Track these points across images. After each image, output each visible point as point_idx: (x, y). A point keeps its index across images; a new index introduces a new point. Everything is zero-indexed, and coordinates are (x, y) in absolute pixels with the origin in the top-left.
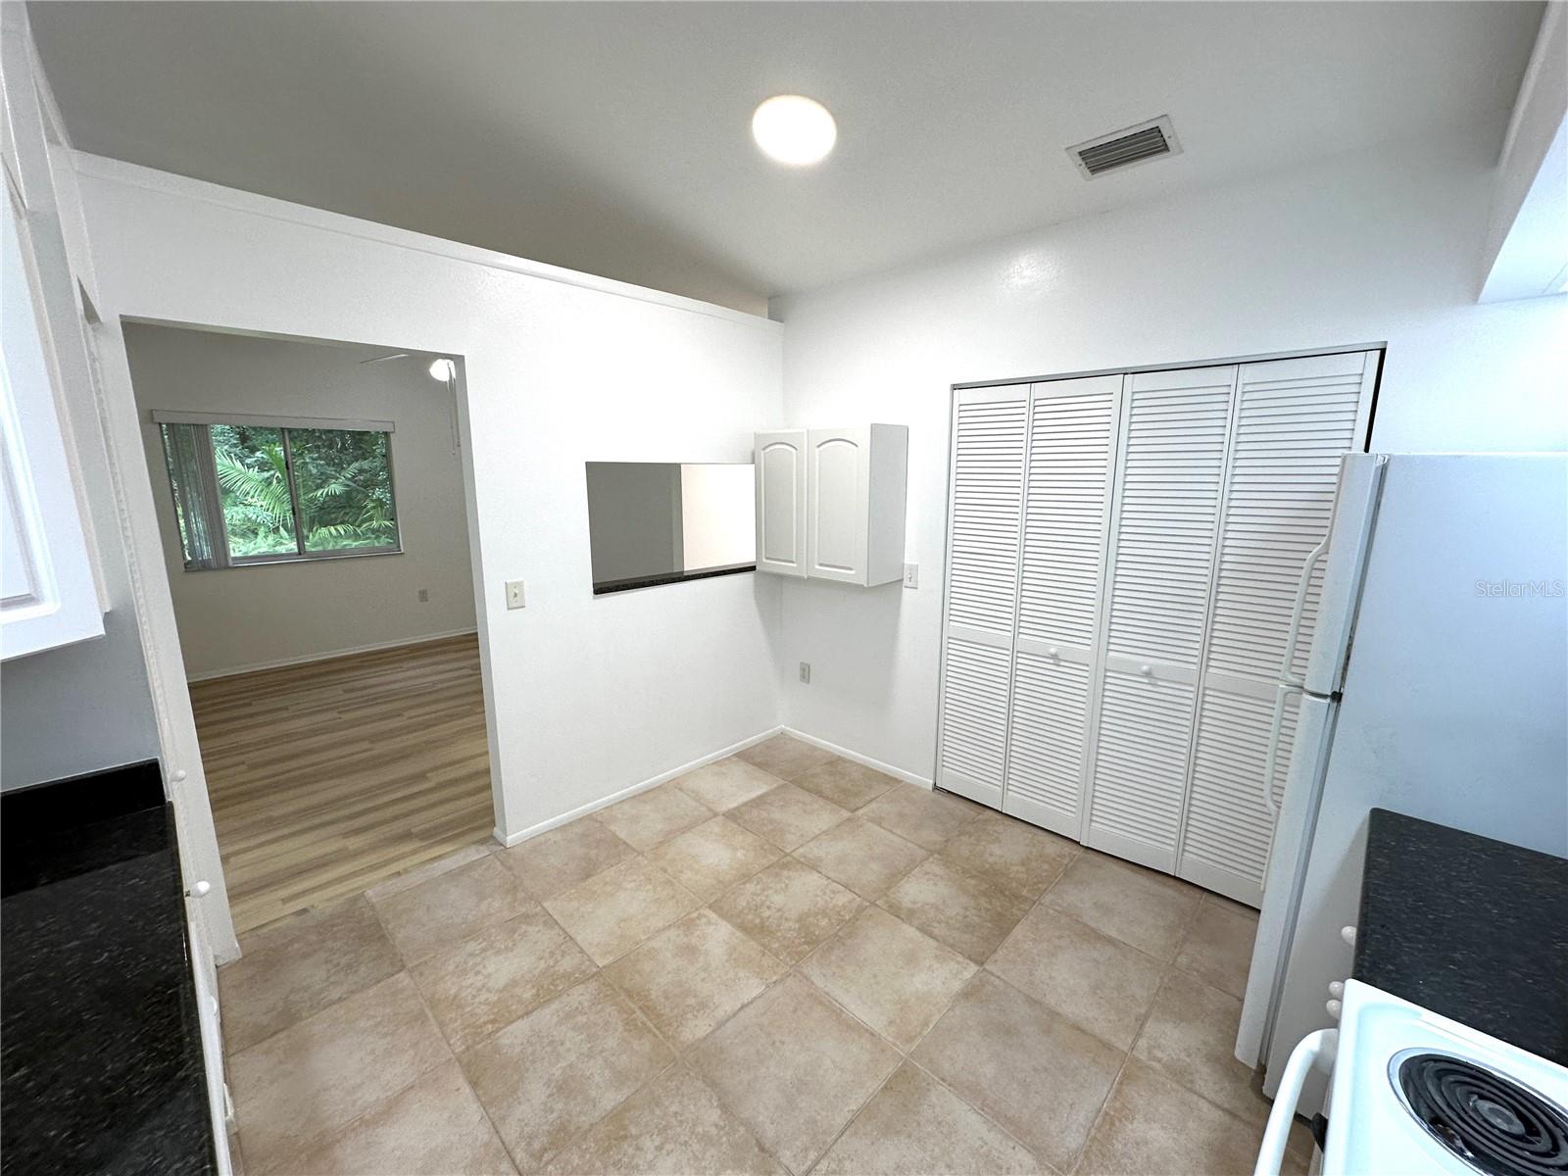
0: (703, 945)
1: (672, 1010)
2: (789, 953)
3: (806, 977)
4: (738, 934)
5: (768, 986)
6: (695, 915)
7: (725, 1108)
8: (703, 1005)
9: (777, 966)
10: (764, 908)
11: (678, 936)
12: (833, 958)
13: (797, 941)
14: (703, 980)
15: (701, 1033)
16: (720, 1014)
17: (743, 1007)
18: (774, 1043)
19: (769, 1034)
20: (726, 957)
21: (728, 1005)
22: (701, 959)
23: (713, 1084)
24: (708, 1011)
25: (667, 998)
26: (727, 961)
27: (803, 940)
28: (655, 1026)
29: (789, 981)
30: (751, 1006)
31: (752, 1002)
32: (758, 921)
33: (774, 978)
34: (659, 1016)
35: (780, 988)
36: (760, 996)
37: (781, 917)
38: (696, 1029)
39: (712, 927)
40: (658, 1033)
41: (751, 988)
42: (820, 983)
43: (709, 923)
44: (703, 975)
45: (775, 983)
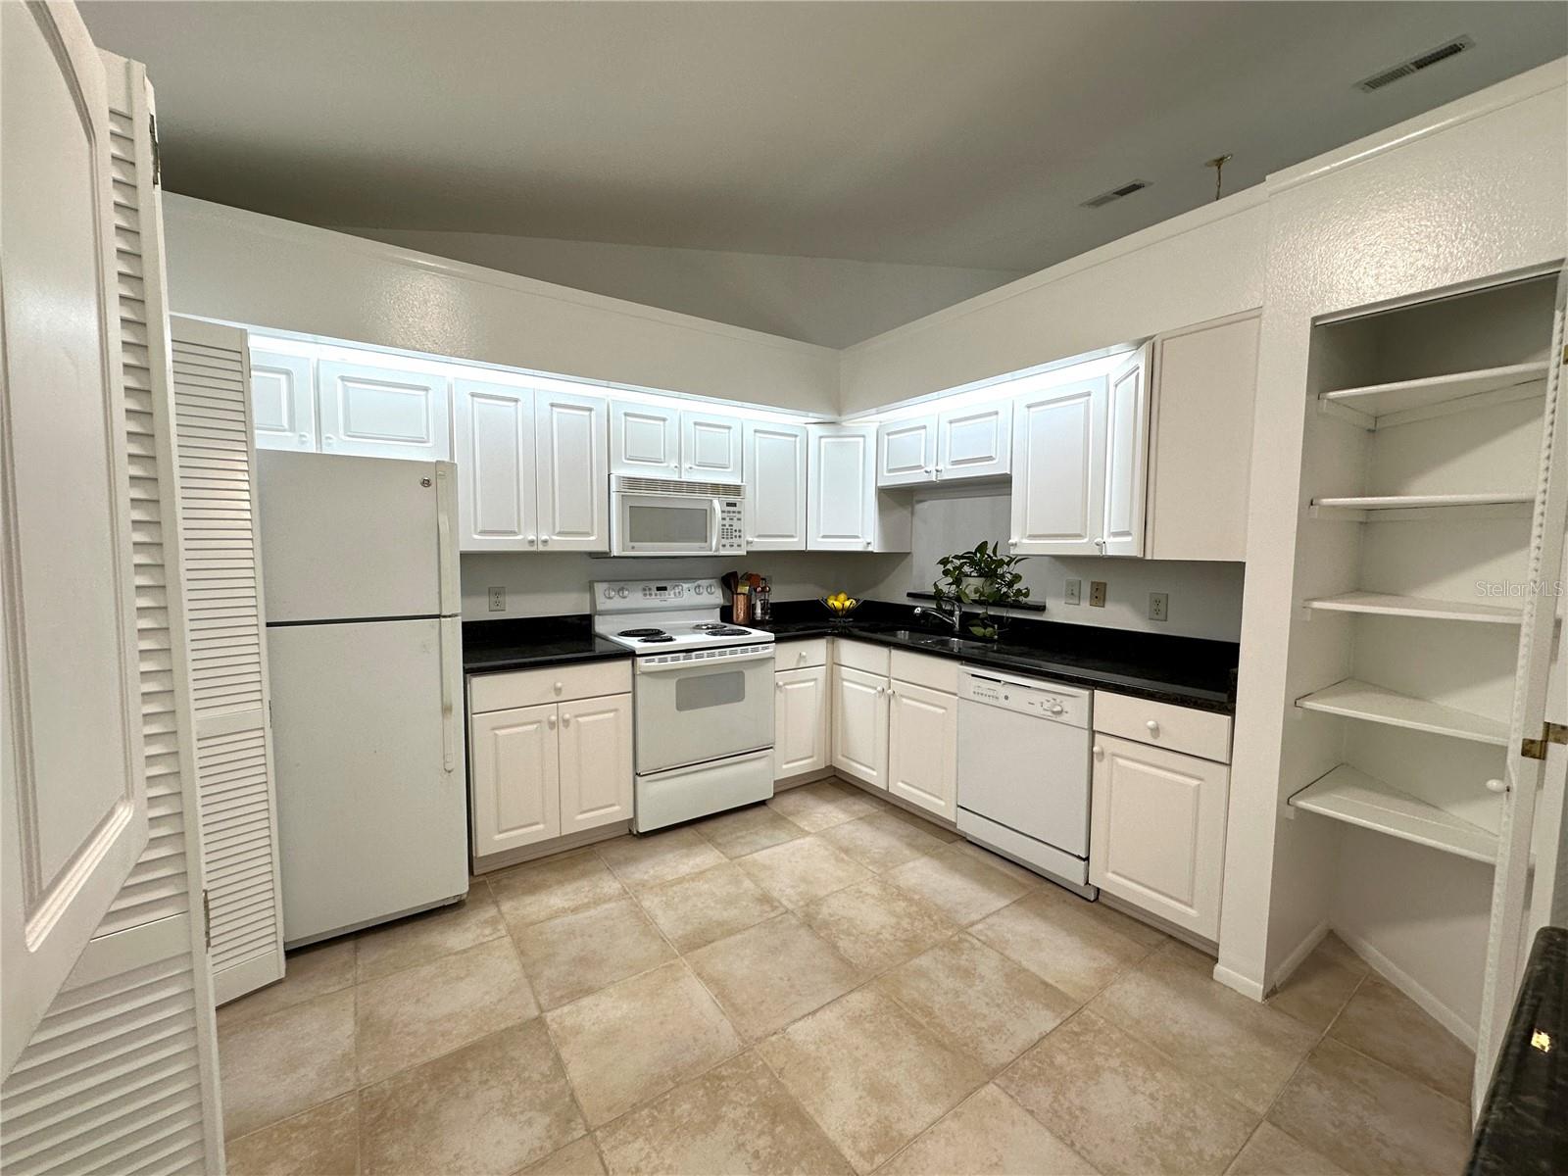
0: (861, 1098)
1: (888, 1019)
2: (749, 1067)
3: (739, 1034)
4: (810, 1110)
5: (784, 1030)
6: (879, 1159)
7: (835, 947)
8: (856, 1020)
9: (768, 1052)
10: (763, 1154)
11: (899, 1119)
12: (697, 1052)
13: (732, 1083)
14: (857, 1048)
15: (856, 997)
16: (837, 1010)
17: (814, 1013)
18: (789, 980)
19: (792, 986)
20: (831, 1074)
21: (828, 1016)
22: (862, 1076)
23: (843, 960)
24: (850, 1014)
25: (897, 1034)
26: (829, 1068)
27: (724, 1084)
28: (901, 1008)
29: (759, 1033)
30: (806, 1012)
31: (803, 1017)
32: (780, 1129)
33: (774, 1038)
34: (901, 1016)
35: (771, 1027)
36: (795, 1021)
37: (742, 1132)
38: (862, 1001)
39: (849, 1128)
40: (899, 1002)
41: (803, 1032)
42: (726, 1026)
43: (855, 1138)
44: (859, 1054)
45: (775, 1033)
